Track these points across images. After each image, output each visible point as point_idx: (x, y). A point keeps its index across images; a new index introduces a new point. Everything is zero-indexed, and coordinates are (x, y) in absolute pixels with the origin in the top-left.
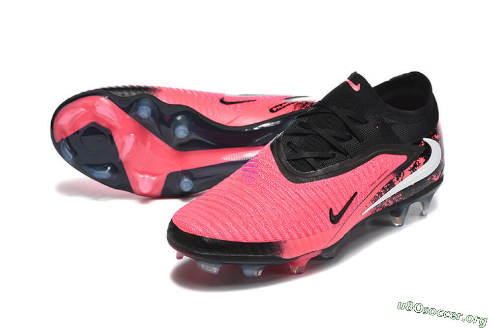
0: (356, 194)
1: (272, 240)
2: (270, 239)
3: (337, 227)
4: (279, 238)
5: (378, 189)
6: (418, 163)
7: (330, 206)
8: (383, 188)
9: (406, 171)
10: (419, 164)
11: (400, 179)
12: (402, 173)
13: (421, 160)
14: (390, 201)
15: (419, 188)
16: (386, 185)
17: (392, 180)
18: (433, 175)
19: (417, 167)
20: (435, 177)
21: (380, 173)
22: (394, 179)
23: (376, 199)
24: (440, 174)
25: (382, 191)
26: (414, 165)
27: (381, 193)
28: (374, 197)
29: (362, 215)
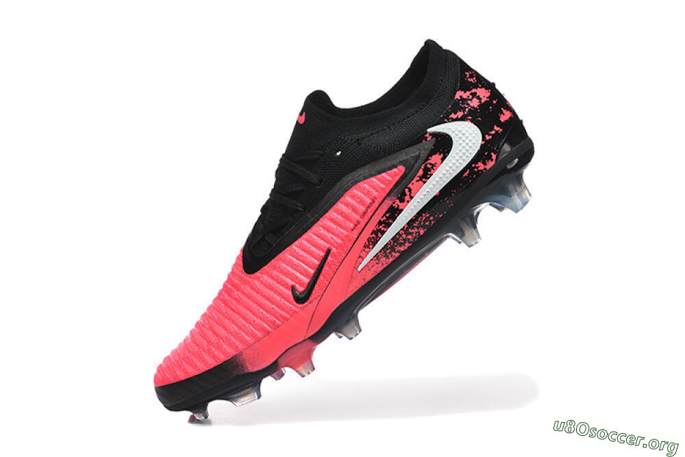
0: (328, 252)
2: (223, 358)
3: (310, 306)
4: (232, 352)
5: (372, 226)
6: (430, 164)
7: (291, 283)
8: (380, 223)
9: (414, 184)
10: (433, 165)
11: (407, 198)
12: (407, 190)
13: (436, 158)
14: (410, 230)
15: (453, 192)
16: (382, 217)
17: (392, 205)
18: (473, 165)
19: (432, 170)
20: (481, 166)
21: (362, 208)
22: (394, 203)
23: (373, 241)
24: (494, 157)
25: (381, 227)
26: (424, 170)
27: (380, 229)
28: (369, 240)
29: (359, 269)
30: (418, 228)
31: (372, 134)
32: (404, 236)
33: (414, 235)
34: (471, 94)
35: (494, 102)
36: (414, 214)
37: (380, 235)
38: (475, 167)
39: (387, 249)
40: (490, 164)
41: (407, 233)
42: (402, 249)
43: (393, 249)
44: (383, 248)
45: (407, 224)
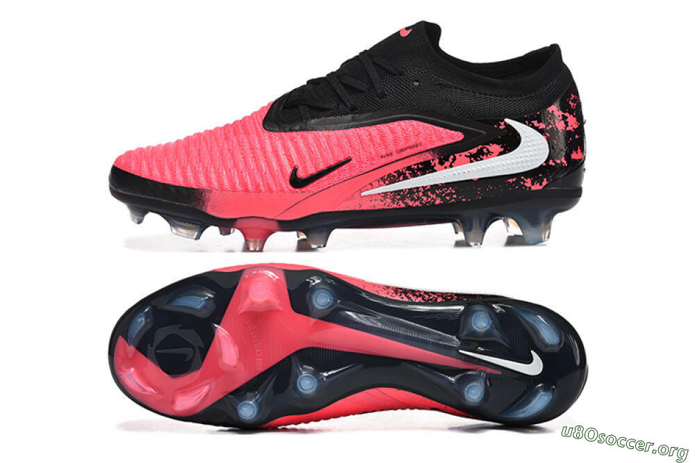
0: (348, 160)
1: (194, 186)
2: (192, 183)
3: (300, 194)
4: (204, 184)
5: (400, 166)
6: (488, 150)
7: (296, 163)
8: (409, 168)
9: (461, 156)
10: (489, 152)
11: (447, 164)
12: (452, 157)
13: (495, 148)
14: (429, 193)
15: (489, 188)
16: (415, 165)
17: (429, 161)
18: (523, 178)
19: (485, 156)
20: (528, 183)
21: (402, 144)
22: (433, 160)
23: (392, 179)
24: (545, 183)
25: (407, 172)
26: (478, 150)
27: (405, 174)
28: (389, 175)
29: (363, 194)
30: (437, 195)
31: (455, 88)
32: (421, 194)
33: (430, 199)
34: (563, 116)
35: (577, 137)
36: (443, 182)
37: (401, 178)
38: (523, 180)
39: (399, 195)
40: (537, 187)
41: (425, 194)
42: (411, 203)
43: (403, 199)
44: (395, 191)
45: (431, 186)
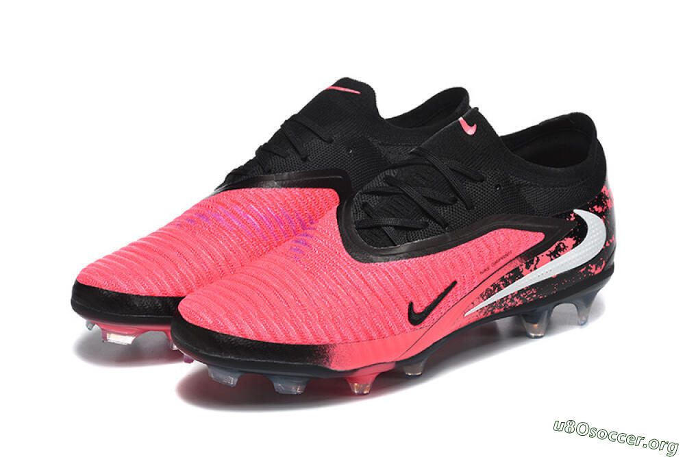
0: (455, 283)
1: (314, 342)
2: (311, 340)
3: (419, 330)
4: (326, 340)
5: (495, 279)
6: (564, 245)
7: (411, 299)
8: (503, 279)
9: (543, 256)
10: (565, 247)
11: (532, 267)
12: (536, 259)
13: (569, 241)
14: (515, 298)
15: (565, 282)
16: (507, 274)
17: (518, 267)
18: (590, 265)
19: (562, 252)
20: (593, 269)
21: (496, 256)
22: (521, 266)
23: (489, 293)
24: (603, 264)
25: (501, 283)
26: (557, 247)
27: (499, 285)
28: (487, 290)
29: (466, 315)
30: (520, 299)
32: (508, 301)
33: (513, 303)
37: (496, 290)
38: (590, 268)
40: (599, 271)
41: (512, 300)
42: (497, 311)
43: (493, 309)
44: (490, 305)
